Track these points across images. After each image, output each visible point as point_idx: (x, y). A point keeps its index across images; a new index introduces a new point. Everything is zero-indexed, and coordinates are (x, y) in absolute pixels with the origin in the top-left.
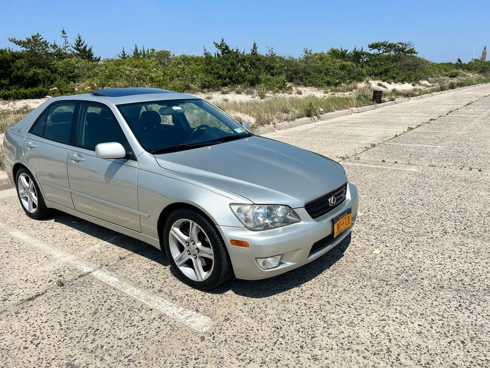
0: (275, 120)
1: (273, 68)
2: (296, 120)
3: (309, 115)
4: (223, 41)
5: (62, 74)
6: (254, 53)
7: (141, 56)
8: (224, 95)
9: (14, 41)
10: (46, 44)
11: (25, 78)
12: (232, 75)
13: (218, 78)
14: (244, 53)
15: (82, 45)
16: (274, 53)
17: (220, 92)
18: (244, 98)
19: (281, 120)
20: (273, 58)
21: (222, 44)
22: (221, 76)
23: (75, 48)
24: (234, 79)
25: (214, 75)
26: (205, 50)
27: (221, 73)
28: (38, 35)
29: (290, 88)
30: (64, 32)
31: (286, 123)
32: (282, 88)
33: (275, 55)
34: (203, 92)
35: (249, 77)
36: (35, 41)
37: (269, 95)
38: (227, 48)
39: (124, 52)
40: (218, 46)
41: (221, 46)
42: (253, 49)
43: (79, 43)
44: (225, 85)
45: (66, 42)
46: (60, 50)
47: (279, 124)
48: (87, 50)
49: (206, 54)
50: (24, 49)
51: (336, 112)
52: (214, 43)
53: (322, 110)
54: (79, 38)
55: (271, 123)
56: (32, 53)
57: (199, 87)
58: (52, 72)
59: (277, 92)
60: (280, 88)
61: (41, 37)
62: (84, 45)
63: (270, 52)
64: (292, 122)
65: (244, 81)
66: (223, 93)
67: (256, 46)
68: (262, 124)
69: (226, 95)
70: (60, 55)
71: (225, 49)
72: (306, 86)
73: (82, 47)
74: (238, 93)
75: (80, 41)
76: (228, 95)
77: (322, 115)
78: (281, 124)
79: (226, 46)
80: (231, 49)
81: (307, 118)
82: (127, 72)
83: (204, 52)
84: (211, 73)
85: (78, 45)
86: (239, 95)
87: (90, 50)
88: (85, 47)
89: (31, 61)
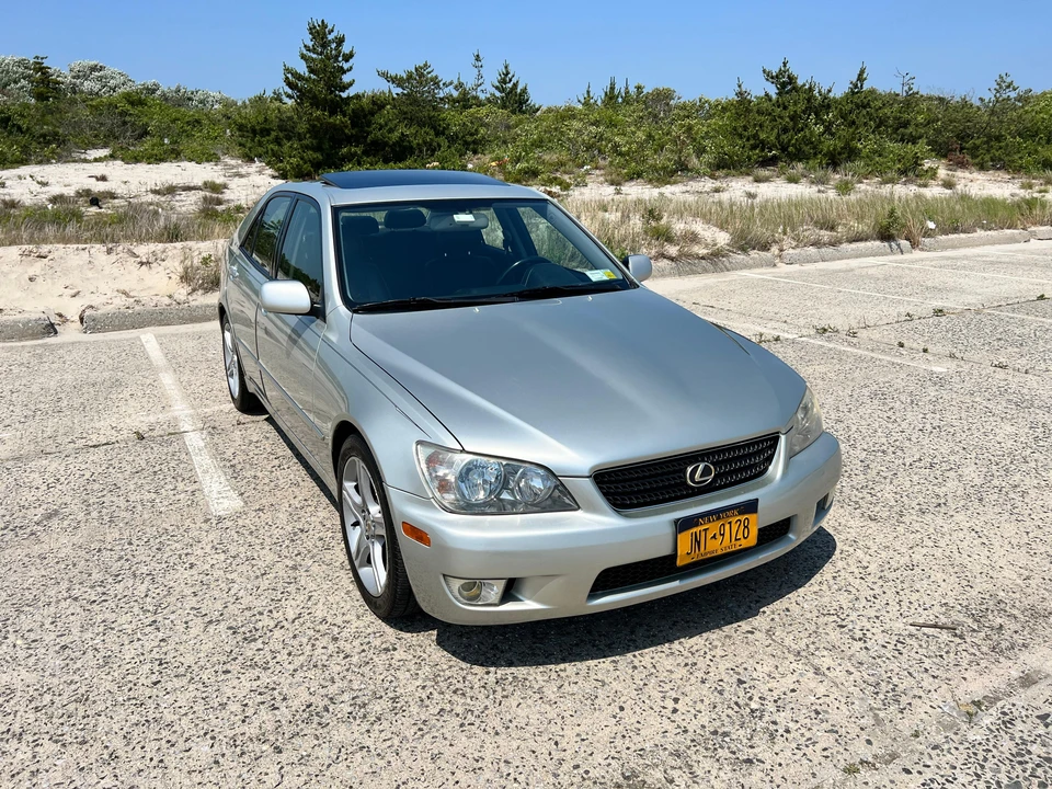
0: (788, 242)
1: (906, 124)
2: (845, 246)
3: (885, 235)
4: (785, 66)
5: (452, 139)
6: (856, 89)
7: (620, 100)
8: (756, 184)
9: (385, 75)
10: (435, 81)
11: (386, 144)
12: (790, 140)
13: (754, 147)
14: (829, 91)
15: (510, 80)
16: (915, 90)
17: (751, 178)
18: (803, 190)
19: (800, 242)
20: (911, 101)
21: (781, 73)
22: (762, 142)
23: (497, 88)
24: (790, 149)
25: (748, 140)
26: (740, 86)
27: (763, 136)
28: (426, 65)
29: (933, 173)
30: (478, 58)
31: (812, 250)
32: (910, 170)
33: (917, 93)
34: (712, 177)
35: (829, 144)
36: (420, 76)
37: (867, 188)
38: (792, 79)
39: (588, 92)
40: (772, 78)
41: (777, 76)
42: (854, 81)
43: (505, 77)
44: (766, 162)
45: (480, 76)
46: (465, 93)
47: (791, 251)
48: (519, 91)
49: (740, 94)
50: (399, 90)
51: (980, 233)
52: (764, 71)
53: (931, 225)
54: (506, 67)
55: (775, 249)
56: (411, 99)
57: (710, 165)
58: (437, 134)
59: (892, 181)
60: (903, 172)
61: (429, 70)
62: (514, 80)
63: (906, 88)
64: (829, 251)
65: (815, 154)
66: (758, 180)
67: (865, 76)
68: (743, 249)
69: (761, 185)
70: (465, 101)
71: (785, 81)
72: (982, 167)
73: (510, 85)
74: (793, 180)
75: (508, 73)
76: (766, 184)
77: (927, 240)
78: (798, 251)
79: (789, 77)
80: (800, 82)
81: (878, 243)
82: (572, 134)
83: (737, 89)
84: (741, 136)
85: (504, 81)
86: (793, 185)
87: (524, 91)
88: (515, 85)
89: (406, 113)
